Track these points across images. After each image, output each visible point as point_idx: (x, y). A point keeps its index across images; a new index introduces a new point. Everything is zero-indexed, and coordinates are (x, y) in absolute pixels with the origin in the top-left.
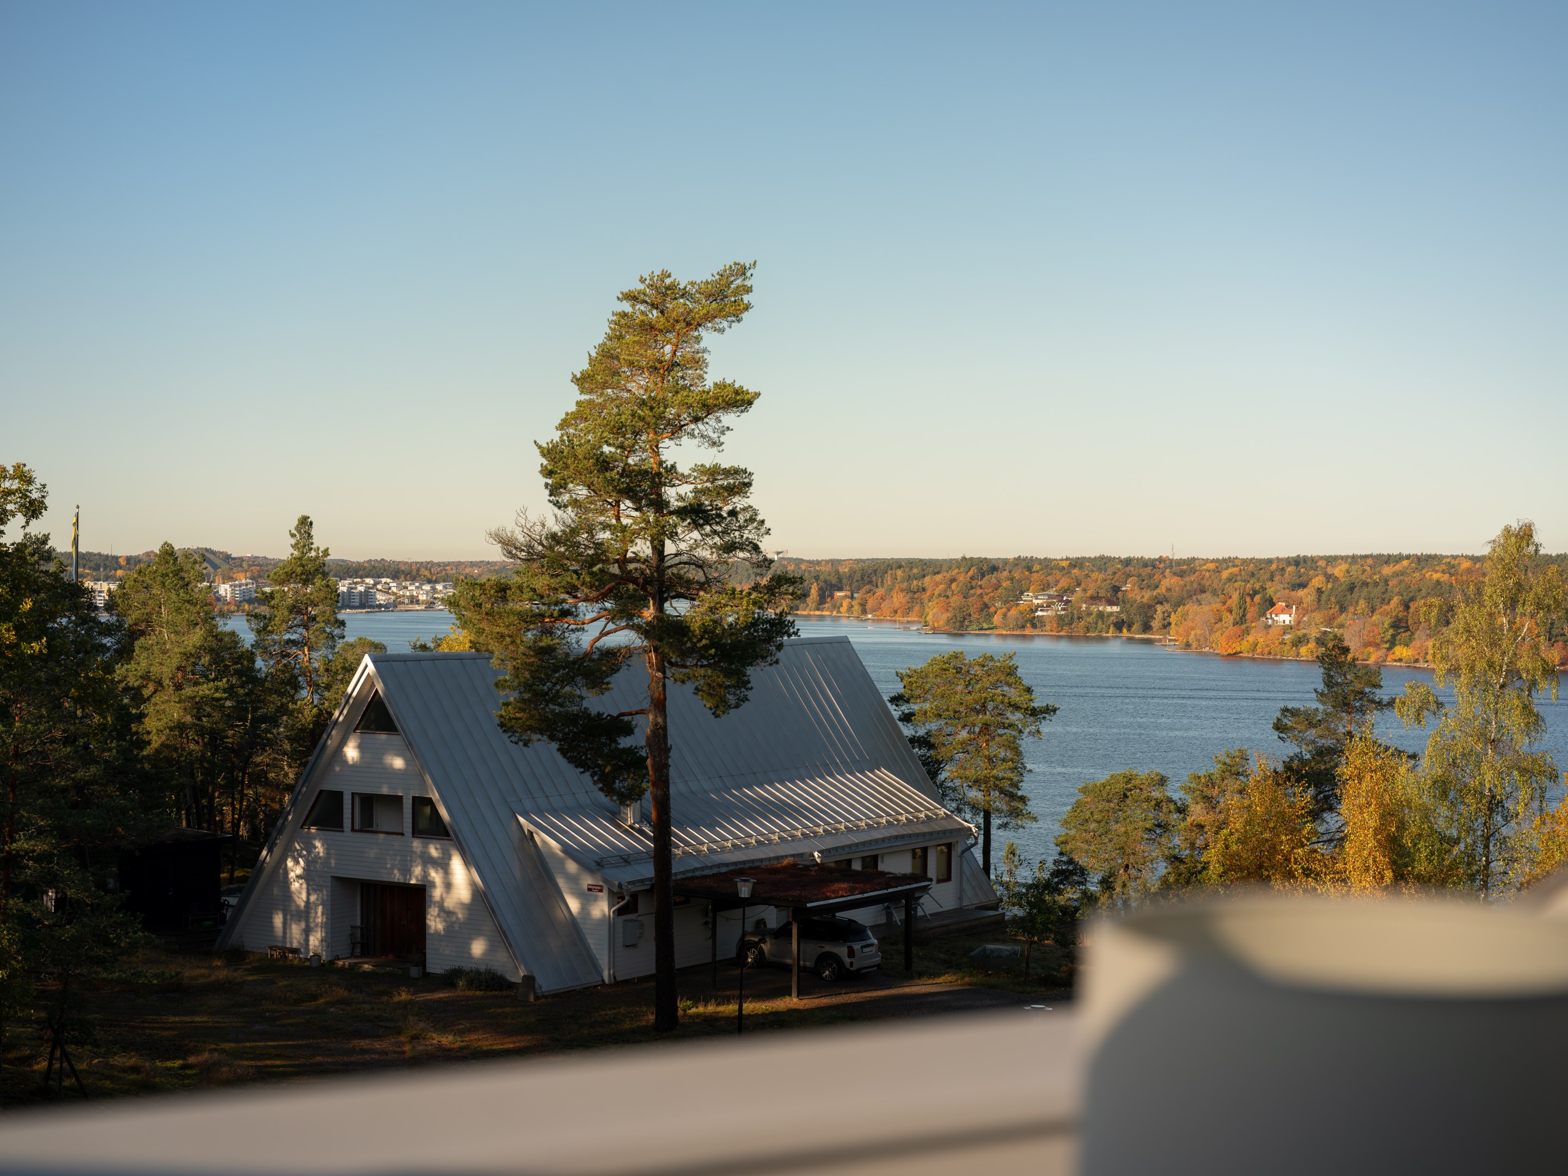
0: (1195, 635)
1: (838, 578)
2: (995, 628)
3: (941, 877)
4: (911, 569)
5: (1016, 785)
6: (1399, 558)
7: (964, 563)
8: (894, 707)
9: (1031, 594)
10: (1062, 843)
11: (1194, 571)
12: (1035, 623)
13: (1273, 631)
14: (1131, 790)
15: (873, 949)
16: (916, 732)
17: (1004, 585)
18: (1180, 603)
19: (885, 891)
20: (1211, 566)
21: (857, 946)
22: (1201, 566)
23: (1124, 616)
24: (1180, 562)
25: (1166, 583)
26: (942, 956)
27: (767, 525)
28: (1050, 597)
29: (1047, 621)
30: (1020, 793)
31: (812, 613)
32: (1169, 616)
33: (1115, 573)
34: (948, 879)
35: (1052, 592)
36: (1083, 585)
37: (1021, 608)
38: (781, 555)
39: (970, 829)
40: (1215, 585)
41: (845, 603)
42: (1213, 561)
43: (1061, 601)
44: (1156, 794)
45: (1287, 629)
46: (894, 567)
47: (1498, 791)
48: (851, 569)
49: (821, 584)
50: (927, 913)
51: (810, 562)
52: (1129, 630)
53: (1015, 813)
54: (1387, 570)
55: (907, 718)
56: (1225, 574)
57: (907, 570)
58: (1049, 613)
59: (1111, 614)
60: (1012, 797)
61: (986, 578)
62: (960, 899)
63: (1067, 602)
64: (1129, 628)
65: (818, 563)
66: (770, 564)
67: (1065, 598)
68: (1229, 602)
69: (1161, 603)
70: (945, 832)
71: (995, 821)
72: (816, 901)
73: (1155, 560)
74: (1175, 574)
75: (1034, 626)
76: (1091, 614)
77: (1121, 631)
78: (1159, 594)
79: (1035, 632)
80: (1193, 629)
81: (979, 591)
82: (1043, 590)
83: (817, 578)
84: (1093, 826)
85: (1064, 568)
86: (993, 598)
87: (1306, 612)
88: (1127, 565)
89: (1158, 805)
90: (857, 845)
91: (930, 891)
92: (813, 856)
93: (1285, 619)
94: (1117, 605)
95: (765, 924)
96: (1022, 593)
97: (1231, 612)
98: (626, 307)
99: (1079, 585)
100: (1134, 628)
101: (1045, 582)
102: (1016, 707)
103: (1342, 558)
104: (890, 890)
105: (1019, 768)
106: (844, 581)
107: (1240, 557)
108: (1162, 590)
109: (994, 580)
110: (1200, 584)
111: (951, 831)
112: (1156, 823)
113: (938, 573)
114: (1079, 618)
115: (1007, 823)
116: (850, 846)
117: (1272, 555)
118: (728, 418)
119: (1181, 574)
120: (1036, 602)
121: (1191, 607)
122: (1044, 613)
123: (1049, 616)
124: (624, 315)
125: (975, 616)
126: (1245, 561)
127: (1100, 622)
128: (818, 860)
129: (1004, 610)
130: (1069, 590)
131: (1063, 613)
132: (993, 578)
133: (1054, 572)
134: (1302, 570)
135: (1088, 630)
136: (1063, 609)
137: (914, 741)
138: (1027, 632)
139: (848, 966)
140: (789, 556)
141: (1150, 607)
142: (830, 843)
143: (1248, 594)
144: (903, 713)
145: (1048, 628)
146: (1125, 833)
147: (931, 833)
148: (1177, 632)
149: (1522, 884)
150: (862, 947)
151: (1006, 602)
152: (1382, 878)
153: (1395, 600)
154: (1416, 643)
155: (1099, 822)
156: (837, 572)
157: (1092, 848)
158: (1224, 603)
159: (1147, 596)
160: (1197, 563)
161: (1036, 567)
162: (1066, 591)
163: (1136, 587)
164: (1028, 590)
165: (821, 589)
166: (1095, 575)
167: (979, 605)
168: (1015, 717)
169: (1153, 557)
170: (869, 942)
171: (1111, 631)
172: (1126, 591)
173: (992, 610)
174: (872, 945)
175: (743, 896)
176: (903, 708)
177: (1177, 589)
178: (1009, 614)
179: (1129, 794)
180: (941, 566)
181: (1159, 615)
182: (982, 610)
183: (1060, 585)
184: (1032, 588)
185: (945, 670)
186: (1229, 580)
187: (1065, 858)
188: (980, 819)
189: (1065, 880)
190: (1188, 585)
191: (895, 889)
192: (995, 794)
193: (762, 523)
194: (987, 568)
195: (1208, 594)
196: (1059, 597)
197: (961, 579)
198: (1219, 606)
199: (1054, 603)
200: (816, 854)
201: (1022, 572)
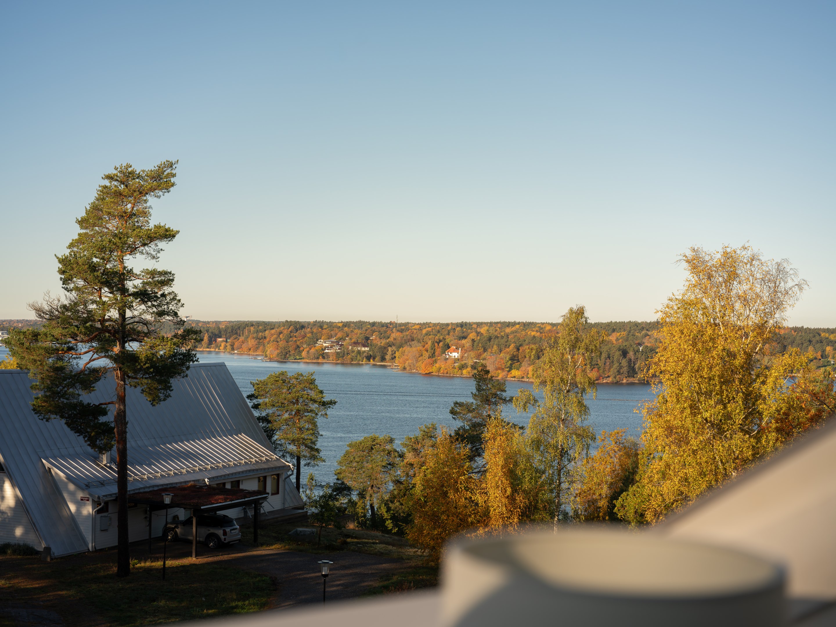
0: (409, 363)
1: (219, 331)
2: (303, 358)
3: (273, 492)
4: (258, 326)
5: (314, 443)
6: (514, 324)
7: (287, 324)
8: (249, 400)
9: (322, 341)
10: (338, 473)
11: (408, 329)
12: (324, 356)
13: (449, 362)
14: (375, 445)
15: (237, 531)
16: (261, 414)
17: (308, 335)
18: (401, 346)
19: (243, 500)
20: (417, 327)
21: (228, 530)
22: (412, 327)
23: (371, 353)
24: (401, 325)
25: (393, 335)
26: (274, 535)
27: (182, 302)
28: (332, 342)
29: (331, 355)
30: (316, 447)
31: (205, 349)
32: (395, 353)
33: (367, 330)
34: (277, 493)
35: (333, 340)
36: (350, 336)
37: (317, 348)
38: (188, 318)
39: (289, 466)
40: (419, 337)
41: (223, 344)
42: (418, 324)
43: (338, 344)
44: (388, 447)
45: (456, 360)
46: (249, 325)
47: (565, 446)
48: (226, 326)
49: (210, 334)
50: (266, 511)
51: (203, 322)
52: (374, 360)
53: (314, 457)
54: (508, 330)
55: (256, 407)
56: (424, 331)
57: (256, 327)
58: (332, 351)
59: (364, 352)
60: (312, 449)
61: (299, 332)
62: (284, 504)
63: (341, 345)
64: (374, 359)
65: (208, 323)
66: (184, 323)
67: (340, 343)
68: (426, 346)
69: (391, 346)
70: (276, 468)
71: (303, 462)
72: (206, 505)
73: (388, 323)
74: (398, 331)
75: (324, 358)
76: (354, 352)
77: (369, 361)
78: (390, 341)
79: (324, 361)
80: (407, 360)
81: (295, 339)
82: (329, 339)
83: (207, 331)
84: (355, 464)
85: (340, 327)
86: (302, 343)
87: (466, 351)
88: (373, 326)
89: (389, 453)
90: (228, 475)
91: (268, 500)
92: (205, 481)
93: (455, 355)
94: (367, 347)
95: (178, 518)
96: (317, 340)
97: (427, 351)
98: (107, 183)
99: (347, 336)
100: (377, 359)
101: (329, 334)
102: (315, 401)
103: (485, 323)
104: (246, 499)
105: (315, 433)
106: (222, 333)
107: (432, 322)
108: (391, 339)
109: (303, 333)
110: (411, 336)
111: (279, 467)
112: (388, 463)
113: (273, 329)
114: (347, 354)
115: (309, 463)
116: (225, 476)
117: (449, 322)
118: (162, 244)
119: (402, 331)
120: (325, 345)
121: (406, 349)
122: (329, 351)
123: (331, 353)
124: (105, 187)
125: (292, 352)
126: (435, 325)
127: (358, 356)
128: (207, 483)
129: (308, 349)
130: (342, 339)
131: (339, 351)
132: (302, 332)
133: (335, 329)
134: (464, 330)
135: (352, 360)
136: (339, 349)
137: (260, 419)
138: (320, 361)
139: (223, 540)
140: (193, 319)
141: (385, 348)
142: (214, 474)
143: (436, 342)
144: (254, 404)
145: (331, 359)
146: (372, 468)
147: (268, 469)
148: (399, 361)
149: (577, 494)
150: (231, 530)
151: (309, 345)
152: (506, 492)
153: (512, 346)
154: (523, 368)
155: (358, 462)
156: (219, 328)
157: (354, 476)
158: (424, 346)
159: (384, 342)
160: (410, 325)
161: (325, 326)
162: (341, 339)
163: (378, 338)
164: (321, 338)
165: (210, 337)
166: (356, 331)
167: (294, 346)
168: (314, 406)
169: (386, 322)
170: (234, 527)
171: (364, 361)
172: (372, 340)
173: (301, 349)
174: (236, 529)
175: (166, 503)
176: (254, 401)
177: (399, 339)
178: (310, 351)
179: (374, 447)
180: (274, 325)
181: (390, 352)
182: (296, 349)
183: (338, 336)
184: (322, 338)
185: (277, 381)
186: (426, 334)
187: (340, 482)
188: (295, 461)
189: (340, 493)
190: (405, 337)
191: (249, 499)
192: (303, 447)
193: (179, 301)
194: (299, 326)
195: (415, 342)
196: (337, 343)
197: (285, 332)
198: (421, 348)
199: (334, 346)
200: (206, 480)
201: (318, 329)
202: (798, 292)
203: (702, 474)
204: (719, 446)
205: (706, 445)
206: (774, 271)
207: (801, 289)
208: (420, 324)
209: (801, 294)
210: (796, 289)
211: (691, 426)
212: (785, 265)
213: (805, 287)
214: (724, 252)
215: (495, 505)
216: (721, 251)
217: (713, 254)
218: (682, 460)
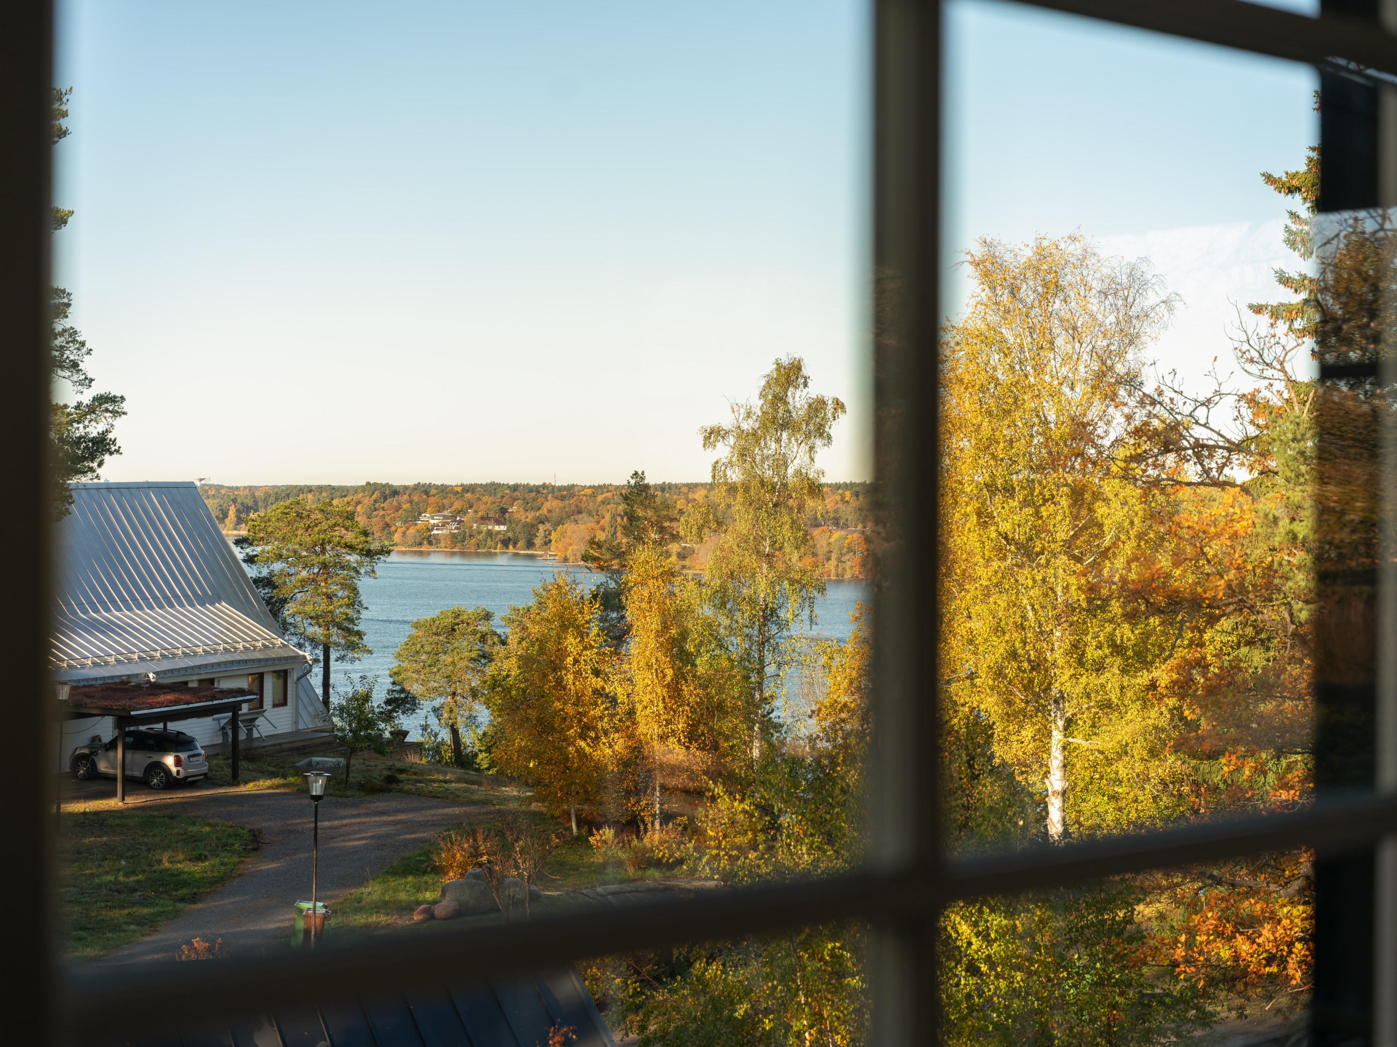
0: (572, 550)
1: (254, 501)
2: (396, 545)
3: (277, 702)
4: (321, 493)
5: (352, 621)
7: (369, 487)
8: (239, 549)
9: (428, 515)
10: (395, 673)
11: (572, 495)
12: (431, 540)
14: (458, 624)
15: (201, 759)
16: (260, 572)
17: (404, 507)
18: (560, 522)
19: (210, 703)
20: (589, 492)
21: (184, 756)
22: (579, 491)
23: (510, 535)
24: (561, 488)
25: (547, 505)
26: (271, 769)
27: (88, 345)
28: (445, 517)
29: (441, 539)
30: (356, 628)
31: (230, 532)
32: (550, 534)
33: (503, 497)
34: (284, 703)
35: (446, 513)
36: (475, 508)
37: (418, 527)
38: (203, 482)
39: (305, 657)
40: (591, 507)
42: (590, 487)
43: (455, 521)
44: (483, 628)
46: (305, 491)
47: (770, 599)
48: (266, 493)
49: (239, 506)
50: (264, 735)
51: (229, 488)
52: (514, 547)
53: (352, 646)
55: (250, 560)
56: (600, 498)
57: (317, 494)
58: (444, 532)
59: (499, 532)
60: (348, 631)
61: (388, 500)
62: (296, 723)
63: (460, 522)
64: (515, 545)
65: (237, 488)
66: (90, 382)
67: (458, 519)
68: (602, 522)
69: (543, 523)
70: (280, 659)
71: (333, 655)
72: (140, 709)
73: (539, 486)
74: (556, 498)
75: (430, 543)
76: (482, 532)
77: (507, 548)
78: (541, 515)
79: (432, 549)
80: (570, 545)
81: (382, 513)
82: (439, 511)
83: (234, 501)
84: (424, 657)
85: (458, 492)
86: (394, 519)
88: (515, 491)
89: (483, 638)
90: (193, 668)
91: (265, 714)
92: (148, 677)
94: (504, 524)
96: (420, 514)
97: (604, 530)
99: (471, 507)
100: (519, 545)
101: (440, 504)
102: (351, 548)
103: (702, 485)
104: (215, 702)
105: (354, 601)
106: (260, 504)
107: (614, 484)
108: (544, 511)
109: (395, 503)
110: (577, 506)
111: (286, 659)
112: (481, 653)
113: (345, 496)
114: (471, 536)
115: (344, 656)
116: (186, 669)
119: (563, 498)
120: (432, 522)
121: (569, 527)
122: (440, 532)
123: (444, 534)
125: (377, 535)
126: (617, 488)
127: (489, 540)
128: (152, 680)
129: (404, 529)
130: (462, 512)
131: (456, 531)
132: (394, 501)
133: (449, 495)
134: (667, 495)
135: (478, 547)
136: (457, 528)
137: (258, 582)
138: (423, 549)
139: (175, 774)
140: (211, 482)
141: (533, 526)
142: (166, 665)
143: (620, 515)
144: (247, 554)
145: (442, 544)
146: (453, 662)
147: (266, 660)
148: (557, 547)
150: (189, 757)
151: (405, 522)
152: (664, 676)
155: (429, 653)
156: (253, 496)
157: (422, 677)
158: (598, 522)
159: (531, 515)
160: (576, 489)
161: (433, 491)
162: (459, 512)
163: (521, 509)
164: (425, 511)
165: (238, 511)
166: (485, 499)
167: (381, 525)
168: (353, 558)
169: (537, 484)
170: (196, 752)
171: (498, 547)
172: (512, 512)
173: (393, 529)
174: (199, 755)
175: (61, 698)
176: (248, 550)
177: (557, 510)
178: (408, 533)
179: (456, 627)
180: (348, 491)
181: (541, 533)
182: (384, 529)
183: (454, 507)
184: (428, 510)
185: (286, 514)
186: (603, 503)
187: (398, 688)
188: (320, 653)
189: (398, 706)
190: (567, 507)
191: (221, 701)
192: (334, 630)
193: (83, 344)
194: (389, 492)
195: (584, 515)
196: (453, 518)
197: (366, 501)
198: (594, 525)
199: (448, 523)
200: (151, 675)
201: (421, 496)
202: (1166, 313)
203: (999, 630)
204: (1027, 579)
205: (1003, 577)
206: (1124, 277)
207: (1171, 310)
208: (593, 487)
209: (1172, 316)
210: (1161, 309)
211: (978, 544)
212: (1144, 267)
213: (1178, 305)
214: (1038, 248)
215: (646, 699)
216: (1032, 244)
217: (1018, 251)
218: (963, 606)
